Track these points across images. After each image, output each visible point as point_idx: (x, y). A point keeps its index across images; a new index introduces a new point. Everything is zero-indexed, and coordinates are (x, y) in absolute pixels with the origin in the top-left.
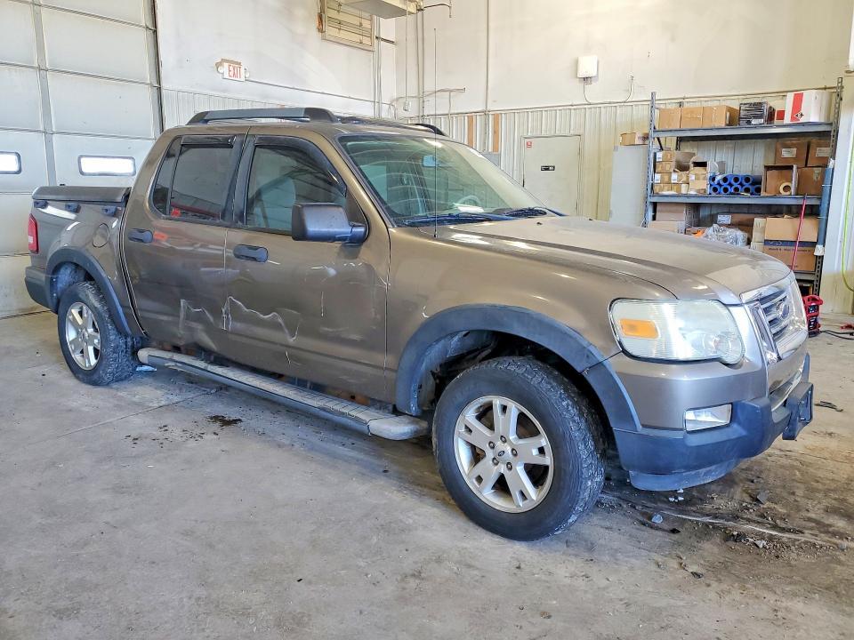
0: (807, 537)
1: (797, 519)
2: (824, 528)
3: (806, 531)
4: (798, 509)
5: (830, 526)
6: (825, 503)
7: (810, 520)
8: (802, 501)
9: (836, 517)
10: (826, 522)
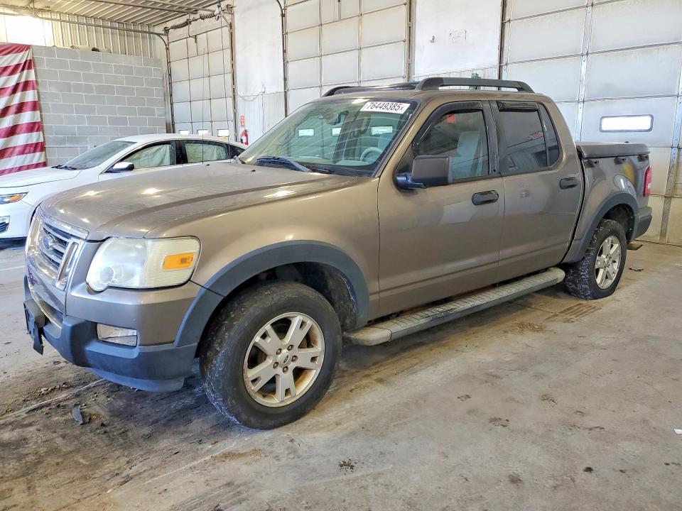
0: (22, 412)
1: (39, 419)
2: (15, 425)
3: (26, 415)
4: (47, 427)
5: (12, 430)
6: (31, 447)
7: (30, 425)
8: (49, 435)
9: (13, 439)
10: (18, 430)
